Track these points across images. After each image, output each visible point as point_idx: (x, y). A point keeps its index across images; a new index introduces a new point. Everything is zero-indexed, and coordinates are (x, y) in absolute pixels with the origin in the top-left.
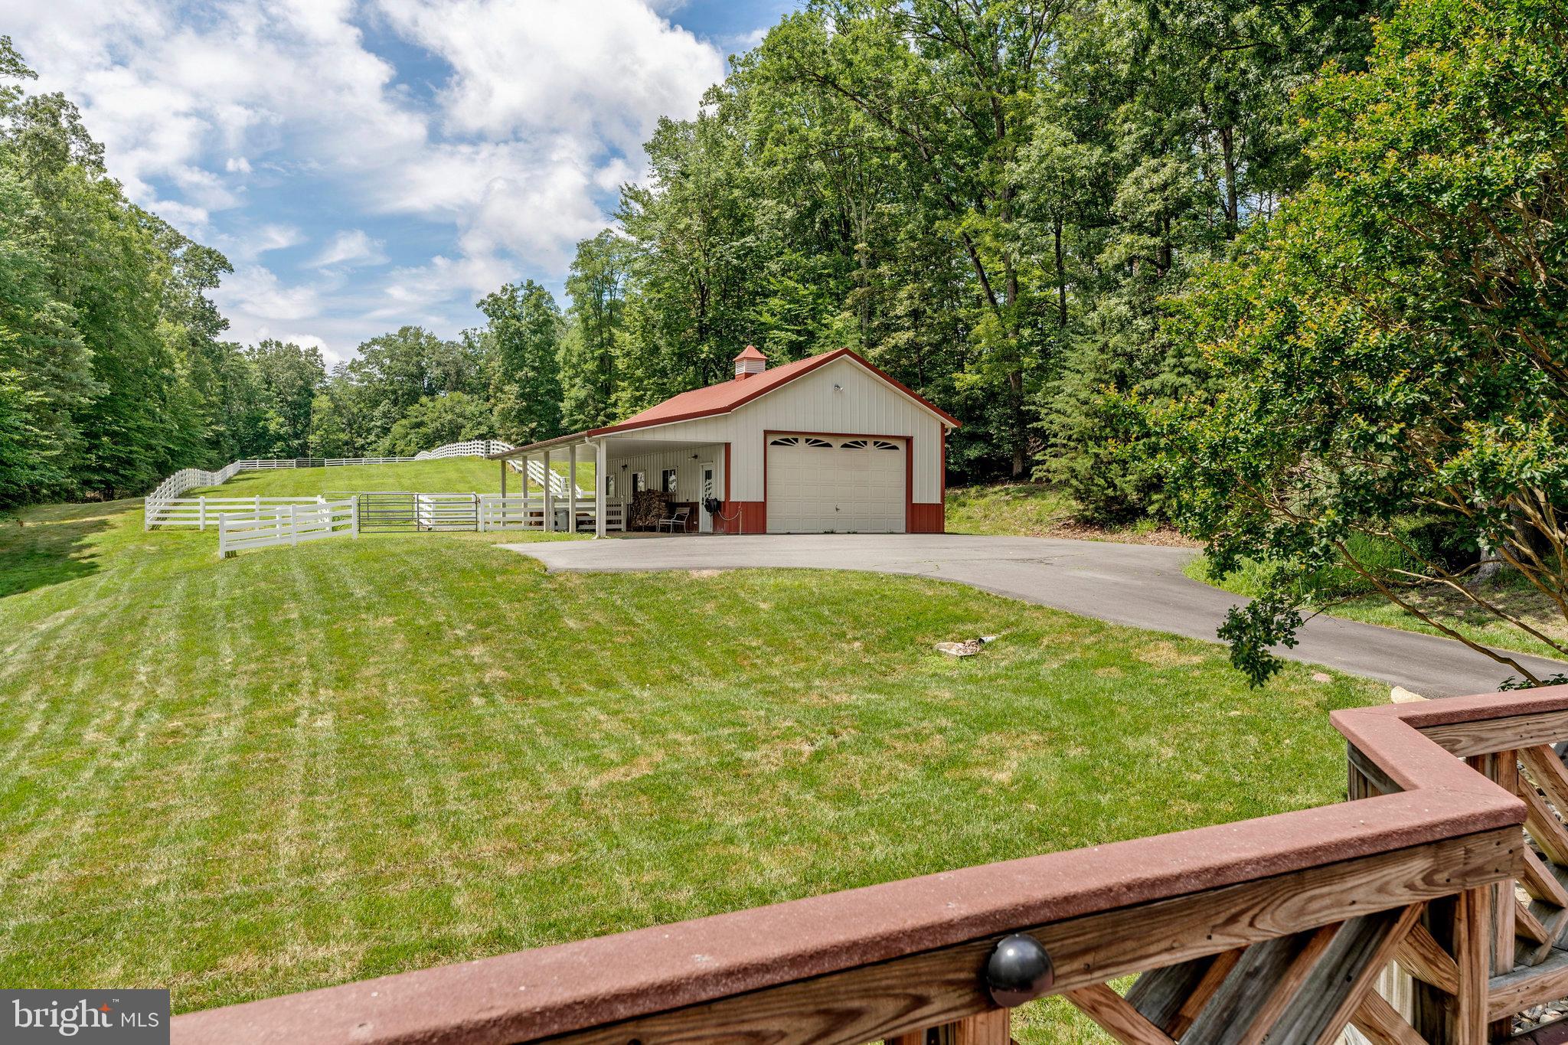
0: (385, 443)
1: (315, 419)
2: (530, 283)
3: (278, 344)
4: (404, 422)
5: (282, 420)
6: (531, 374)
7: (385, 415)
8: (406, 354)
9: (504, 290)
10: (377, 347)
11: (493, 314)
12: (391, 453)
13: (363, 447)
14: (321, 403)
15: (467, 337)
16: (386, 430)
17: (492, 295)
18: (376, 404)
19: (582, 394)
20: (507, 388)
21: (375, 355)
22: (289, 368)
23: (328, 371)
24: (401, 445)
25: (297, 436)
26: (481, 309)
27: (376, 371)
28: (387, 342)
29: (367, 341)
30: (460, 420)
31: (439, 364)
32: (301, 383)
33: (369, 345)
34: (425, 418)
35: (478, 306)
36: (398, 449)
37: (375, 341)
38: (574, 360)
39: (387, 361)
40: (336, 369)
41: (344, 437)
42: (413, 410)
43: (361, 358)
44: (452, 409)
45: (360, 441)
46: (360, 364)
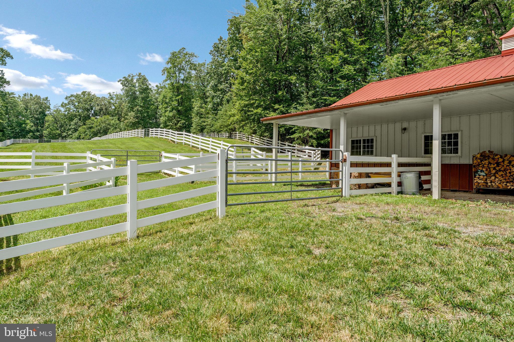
0: (77, 134)
1: (47, 124)
2: (140, 74)
3: (31, 95)
4: (84, 126)
5: (32, 124)
6: (140, 109)
7: (76, 124)
8: (85, 101)
9: (129, 76)
10: (73, 98)
11: (124, 85)
12: (79, 138)
13: (65, 137)
14: (49, 118)
15: (110, 95)
16: (76, 130)
17: (124, 78)
18: (72, 120)
19: (171, 114)
20: (129, 114)
21: (72, 101)
22: (36, 104)
23: (52, 107)
24: (83, 135)
25: (38, 131)
26: (120, 83)
27: (72, 107)
28: (77, 96)
29: (69, 95)
30: (108, 126)
31: (98, 105)
32: (40, 110)
33: (69, 97)
34: (93, 125)
35: (118, 82)
36: (82, 137)
37: (72, 96)
38: (167, 101)
39: (77, 104)
40: (55, 107)
41: (58, 132)
42: (88, 122)
43: (66, 102)
44: (105, 122)
45: (64, 134)
46: (66, 104)
